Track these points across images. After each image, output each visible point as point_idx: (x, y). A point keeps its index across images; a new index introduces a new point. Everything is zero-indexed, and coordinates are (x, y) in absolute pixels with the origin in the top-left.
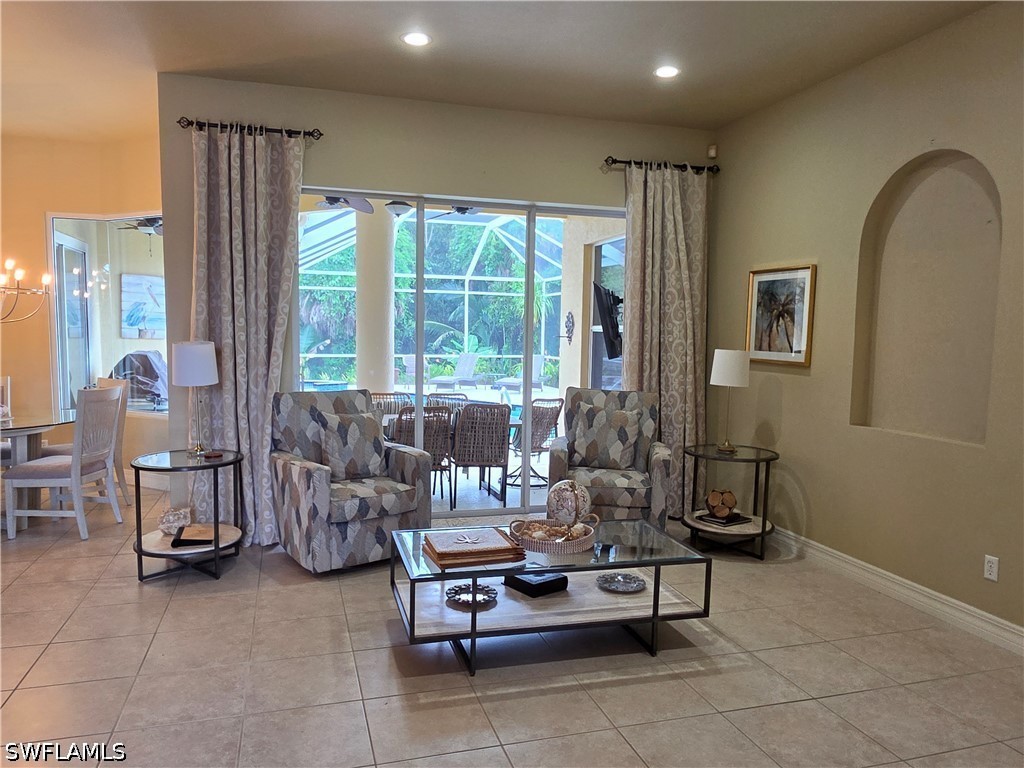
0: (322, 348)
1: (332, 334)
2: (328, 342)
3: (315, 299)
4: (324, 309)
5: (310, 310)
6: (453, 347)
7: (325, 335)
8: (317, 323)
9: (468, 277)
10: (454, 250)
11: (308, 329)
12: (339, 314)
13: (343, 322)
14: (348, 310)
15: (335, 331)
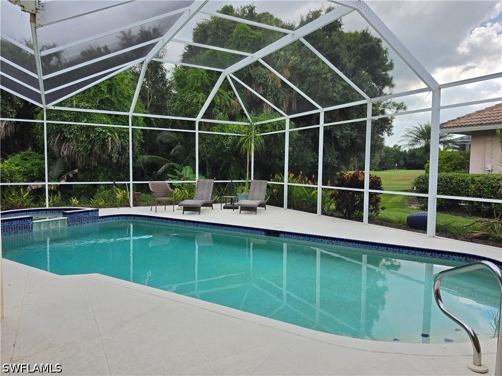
0: (71, 175)
1: (79, 164)
2: (76, 171)
3: (65, 138)
4: (73, 146)
5: (61, 146)
6: (175, 174)
7: (74, 165)
8: (67, 156)
9: (198, 119)
10: (171, 107)
11: (59, 161)
12: (85, 148)
13: (89, 155)
14: (93, 146)
15: (82, 163)
